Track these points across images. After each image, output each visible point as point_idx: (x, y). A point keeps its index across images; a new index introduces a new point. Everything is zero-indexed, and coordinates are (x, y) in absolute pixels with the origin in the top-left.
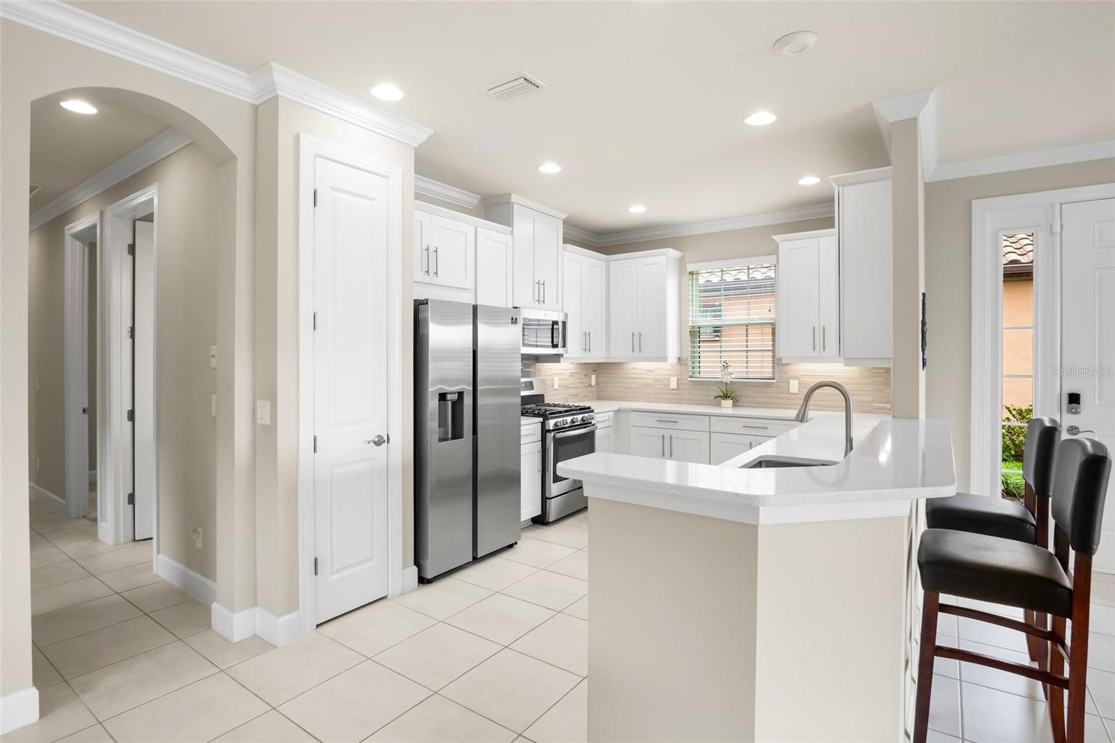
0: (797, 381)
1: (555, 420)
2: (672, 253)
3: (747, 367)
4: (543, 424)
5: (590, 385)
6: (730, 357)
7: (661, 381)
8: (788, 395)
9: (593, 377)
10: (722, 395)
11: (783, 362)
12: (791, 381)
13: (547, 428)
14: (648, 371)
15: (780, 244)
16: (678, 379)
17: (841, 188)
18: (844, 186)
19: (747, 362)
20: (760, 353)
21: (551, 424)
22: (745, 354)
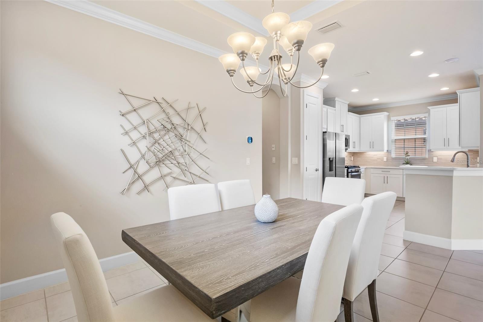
0: (436, 158)
1: (351, 169)
2: (386, 114)
3: (415, 153)
4: (347, 170)
5: (351, 160)
6: (408, 150)
7: (380, 158)
8: (433, 163)
9: (352, 157)
10: (406, 163)
11: (432, 151)
12: (434, 158)
13: (349, 171)
14: (374, 155)
15: (431, 110)
16: (387, 158)
17: (460, 94)
18: (461, 93)
19: (415, 151)
20: (421, 148)
21: (350, 170)
22: (414, 148)
